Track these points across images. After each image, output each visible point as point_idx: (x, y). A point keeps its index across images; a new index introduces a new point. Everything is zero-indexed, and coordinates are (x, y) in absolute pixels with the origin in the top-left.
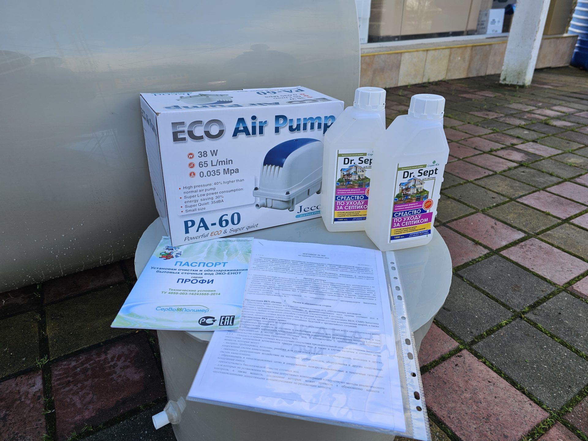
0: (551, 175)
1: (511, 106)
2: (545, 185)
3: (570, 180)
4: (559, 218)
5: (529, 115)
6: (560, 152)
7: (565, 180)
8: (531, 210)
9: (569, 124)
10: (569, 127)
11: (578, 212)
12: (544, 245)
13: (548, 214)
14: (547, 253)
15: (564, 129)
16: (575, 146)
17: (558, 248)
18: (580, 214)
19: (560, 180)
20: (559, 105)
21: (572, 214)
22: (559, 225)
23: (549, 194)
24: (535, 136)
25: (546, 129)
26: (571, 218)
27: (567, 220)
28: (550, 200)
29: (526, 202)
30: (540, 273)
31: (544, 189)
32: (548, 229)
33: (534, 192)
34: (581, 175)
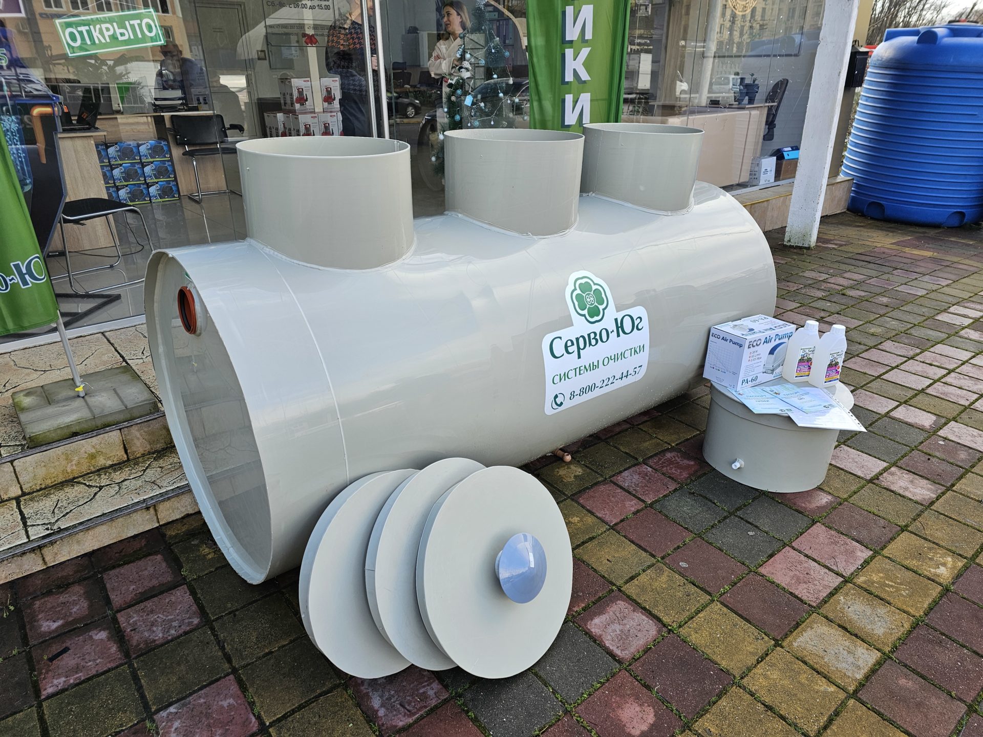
0: (860, 344)
1: (805, 275)
2: (858, 353)
3: (875, 347)
4: (873, 376)
5: (825, 285)
6: (861, 323)
7: (871, 348)
8: (853, 371)
9: (863, 294)
10: (864, 297)
11: (885, 371)
12: (867, 393)
13: (866, 373)
14: (871, 397)
15: (861, 300)
16: (872, 317)
17: (878, 394)
18: (887, 372)
19: (868, 348)
20: (849, 271)
21: (881, 373)
22: (874, 380)
23: (862, 359)
24: (837, 308)
25: (844, 300)
26: (881, 375)
27: (879, 377)
28: (864, 363)
29: (847, 366)
30: (870, 408)
31: (857, 355)
32: (868, 383)
33: (851, 358)
34: (882, 343)
